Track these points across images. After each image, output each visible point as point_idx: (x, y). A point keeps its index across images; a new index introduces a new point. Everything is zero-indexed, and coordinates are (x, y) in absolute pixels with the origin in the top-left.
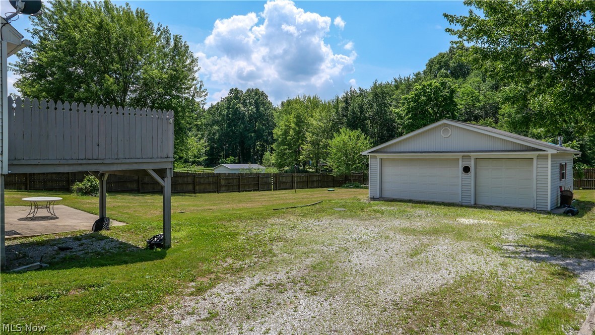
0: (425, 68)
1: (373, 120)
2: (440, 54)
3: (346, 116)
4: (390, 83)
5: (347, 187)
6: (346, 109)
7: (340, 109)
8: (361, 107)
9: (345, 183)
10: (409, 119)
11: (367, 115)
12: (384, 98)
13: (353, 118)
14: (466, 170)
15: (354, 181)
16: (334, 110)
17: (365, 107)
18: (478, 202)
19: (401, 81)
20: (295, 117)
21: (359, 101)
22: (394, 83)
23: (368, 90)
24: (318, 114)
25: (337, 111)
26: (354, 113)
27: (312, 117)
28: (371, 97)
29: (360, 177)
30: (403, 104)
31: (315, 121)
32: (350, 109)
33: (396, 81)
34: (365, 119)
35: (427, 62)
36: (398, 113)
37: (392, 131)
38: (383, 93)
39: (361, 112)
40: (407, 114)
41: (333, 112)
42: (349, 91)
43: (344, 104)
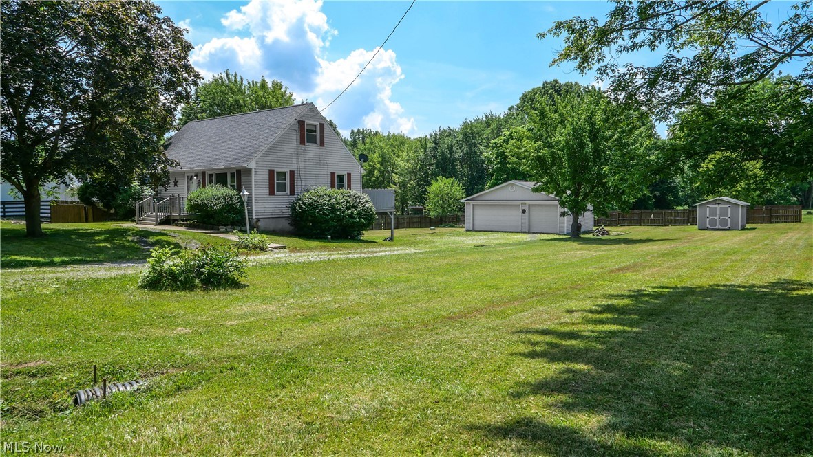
0: (518, 102)
1: (463, 161)
2: (533, 89)
3: (435, 157)
4: (481, 118)
5: (443, 227)
6: (435, 149)
7: (428, 150)
8: (450, 148)
9: (441, 224)
10: (498, 163)
11: (457, 156)
12: (474, 138)
13: (442, 159)
14: (524, 211)
15: (449, 222)
16: (422, 150)
17: (454, 149)
18: (531, 231)
19: (492, 117)
20: (380, 157)
21: (448, 141)
22: (484, 119)
23: (457, 129)
24: (405, 154)
25: (425, 151)
26: (443, 153)
27: (398, 156)
28: (460, 137)
29: (453, 219)
30: (493, 148)
31: (403, 161)
32: (439, 150)
33: (486, 117)
34: (455, 160)
35: (521, 95)
36: (488, 157)
37: (483, 172)
38: (472, 133)
39: (451, 153)
40: (496, 158)
41: (421, 153)
42: (438, 130)
43: (434, 145)
